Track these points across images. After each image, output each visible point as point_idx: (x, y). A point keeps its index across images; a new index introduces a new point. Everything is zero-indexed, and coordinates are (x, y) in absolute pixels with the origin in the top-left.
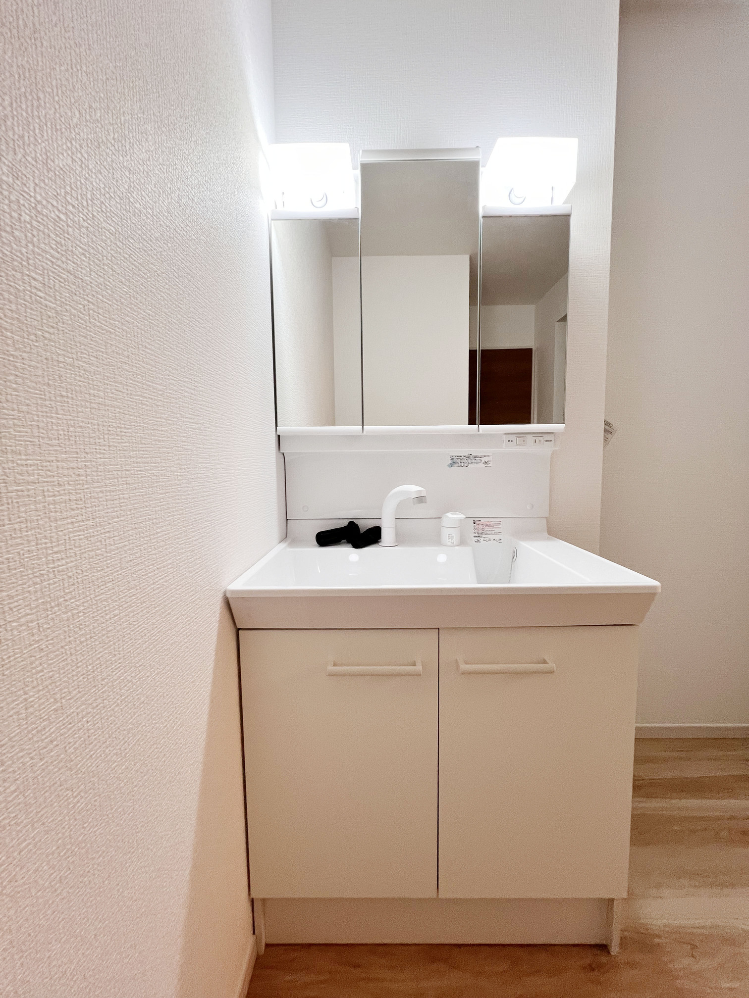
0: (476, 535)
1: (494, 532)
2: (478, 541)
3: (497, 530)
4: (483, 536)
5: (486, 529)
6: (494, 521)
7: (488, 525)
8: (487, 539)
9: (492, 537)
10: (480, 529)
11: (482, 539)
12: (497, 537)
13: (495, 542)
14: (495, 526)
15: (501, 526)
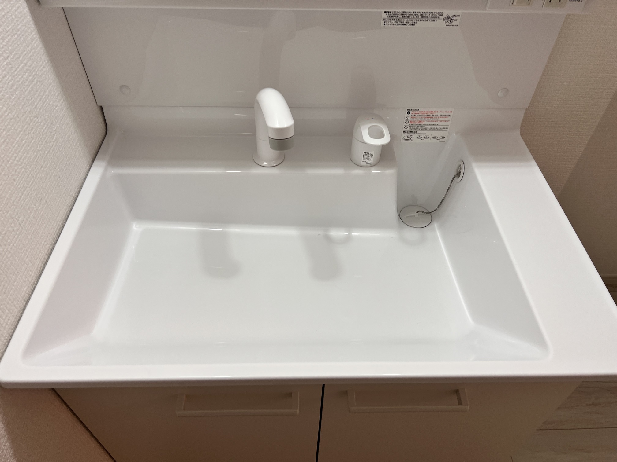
0: (408, 130)
1: (435, 127)
3: (441, 124)
4: (418, 132)
5: (426, 123)
6: (440, 111)
8: (423, 136)
10: (416, 122)
11: (415, 136)
12: (439, 134)
13: (434, 140)
14: (440, 119)
15: (449, 118)
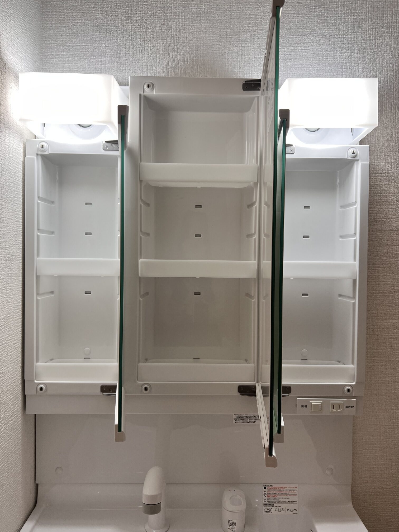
0: (267, 503)
1: (287, 500)
2: (269, 511)
3: (291, 498)
4: (275, 505)
5: (279, 496)
6: (288, 487)
7: (281, 491)
8: (280, 508)
9: (284, 506)
10: (272, 496)
11: (274, 508)
12: (291, 507)
13: (289, 513)
14: (290, 493)
15: (296, 493)
